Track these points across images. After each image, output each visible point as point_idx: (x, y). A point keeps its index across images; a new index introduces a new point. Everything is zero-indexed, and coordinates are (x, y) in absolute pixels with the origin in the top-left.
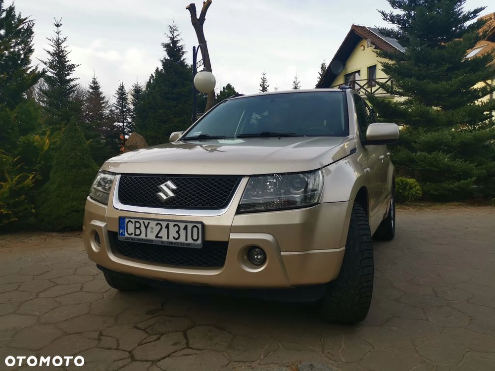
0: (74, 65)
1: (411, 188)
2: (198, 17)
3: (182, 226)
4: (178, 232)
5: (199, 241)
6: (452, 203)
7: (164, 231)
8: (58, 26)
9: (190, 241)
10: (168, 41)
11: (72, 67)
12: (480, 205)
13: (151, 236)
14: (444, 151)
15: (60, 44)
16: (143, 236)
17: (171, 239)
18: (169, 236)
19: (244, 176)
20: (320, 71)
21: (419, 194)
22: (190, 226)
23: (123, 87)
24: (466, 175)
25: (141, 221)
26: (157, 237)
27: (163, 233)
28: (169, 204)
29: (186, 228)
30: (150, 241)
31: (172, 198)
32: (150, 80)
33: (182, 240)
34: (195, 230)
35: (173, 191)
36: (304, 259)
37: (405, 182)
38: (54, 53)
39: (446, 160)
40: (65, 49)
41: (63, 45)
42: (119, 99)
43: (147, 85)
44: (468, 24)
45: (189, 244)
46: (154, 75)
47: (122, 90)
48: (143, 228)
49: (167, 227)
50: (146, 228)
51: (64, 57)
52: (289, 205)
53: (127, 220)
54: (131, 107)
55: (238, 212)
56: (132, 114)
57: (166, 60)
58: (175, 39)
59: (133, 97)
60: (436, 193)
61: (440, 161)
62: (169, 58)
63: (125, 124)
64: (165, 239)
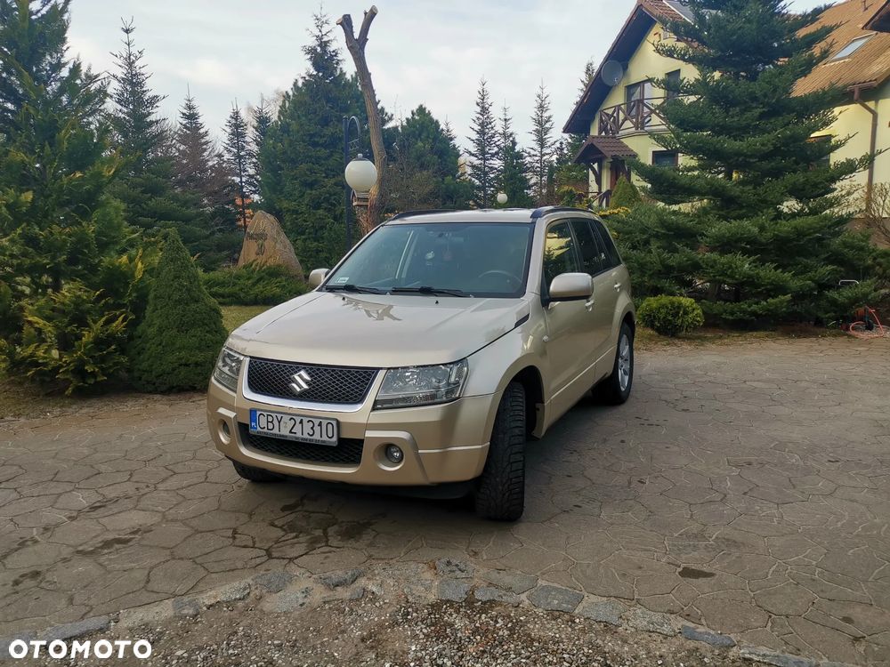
0: (157, 97)
1: (686, 313)
2: (356, 36)
3: (317, 422)
4: (312, 428)
5: (335, 439)
6: (755, 334)
7: (298, 427)
8: (127, 31)
9: (325, 438)
10: (312, 42)
11: (154, 100)
12: (799, 337)
13: (285, 432)
14: (745, 252)
15: (133, 62)
16: (276, 431)
17: (306, 436)
18: (303, 433)
19: (381, 368)
20: (584, 77)
21: (698, 321)
22: (324, 423)
23: (237, 113)
24: (778, 289)
25: (274, 415)
26: (291, 432)
27: (297, 429)
28: (303, 396)
29: (320, 424)
30: (283, 436)
31: (306, 390)
32: (284, 102)
33: (317, 437)
34: (330, 426)
35: (307, 382)
36: (444, 456)
37: (676, 304)
38: (123, 79)
39: (747, 266)
40: (142, 71)
41: (138, 64)
42: (232, 134)
43: (280, 112)
44: (802, 33)
45: (324, 442)
46: (291, 93)
47: (236, 119)
48: (276, 422)
49: (301, 422)
50: (279, 422)
51: (140, 84)
52: (430, 400)
53: (258, 413)
54: (254, 148)
55: (374, 409)
56: (254, 160)
57: (310, 76)
58: (325, 39)
59: (257, 131)
60: (731, 318)
61: (736, 268)
62: (315, 73)
63: (244, 179)
64: (299, 435)
